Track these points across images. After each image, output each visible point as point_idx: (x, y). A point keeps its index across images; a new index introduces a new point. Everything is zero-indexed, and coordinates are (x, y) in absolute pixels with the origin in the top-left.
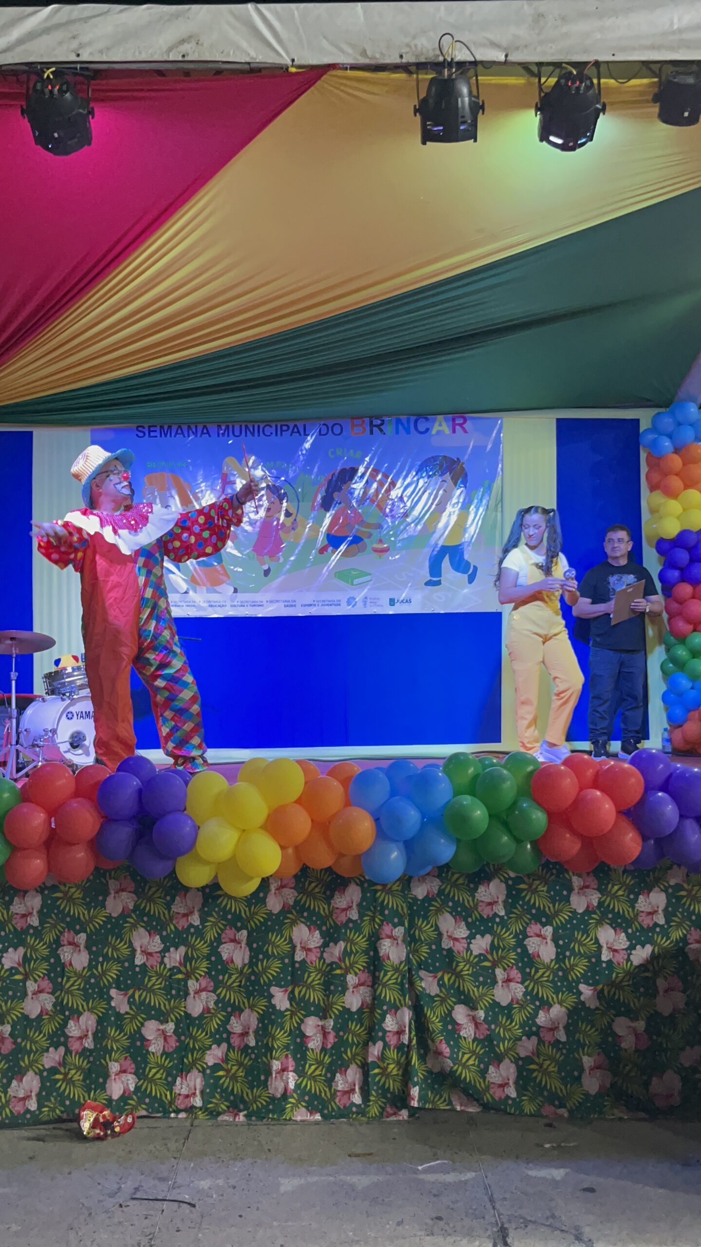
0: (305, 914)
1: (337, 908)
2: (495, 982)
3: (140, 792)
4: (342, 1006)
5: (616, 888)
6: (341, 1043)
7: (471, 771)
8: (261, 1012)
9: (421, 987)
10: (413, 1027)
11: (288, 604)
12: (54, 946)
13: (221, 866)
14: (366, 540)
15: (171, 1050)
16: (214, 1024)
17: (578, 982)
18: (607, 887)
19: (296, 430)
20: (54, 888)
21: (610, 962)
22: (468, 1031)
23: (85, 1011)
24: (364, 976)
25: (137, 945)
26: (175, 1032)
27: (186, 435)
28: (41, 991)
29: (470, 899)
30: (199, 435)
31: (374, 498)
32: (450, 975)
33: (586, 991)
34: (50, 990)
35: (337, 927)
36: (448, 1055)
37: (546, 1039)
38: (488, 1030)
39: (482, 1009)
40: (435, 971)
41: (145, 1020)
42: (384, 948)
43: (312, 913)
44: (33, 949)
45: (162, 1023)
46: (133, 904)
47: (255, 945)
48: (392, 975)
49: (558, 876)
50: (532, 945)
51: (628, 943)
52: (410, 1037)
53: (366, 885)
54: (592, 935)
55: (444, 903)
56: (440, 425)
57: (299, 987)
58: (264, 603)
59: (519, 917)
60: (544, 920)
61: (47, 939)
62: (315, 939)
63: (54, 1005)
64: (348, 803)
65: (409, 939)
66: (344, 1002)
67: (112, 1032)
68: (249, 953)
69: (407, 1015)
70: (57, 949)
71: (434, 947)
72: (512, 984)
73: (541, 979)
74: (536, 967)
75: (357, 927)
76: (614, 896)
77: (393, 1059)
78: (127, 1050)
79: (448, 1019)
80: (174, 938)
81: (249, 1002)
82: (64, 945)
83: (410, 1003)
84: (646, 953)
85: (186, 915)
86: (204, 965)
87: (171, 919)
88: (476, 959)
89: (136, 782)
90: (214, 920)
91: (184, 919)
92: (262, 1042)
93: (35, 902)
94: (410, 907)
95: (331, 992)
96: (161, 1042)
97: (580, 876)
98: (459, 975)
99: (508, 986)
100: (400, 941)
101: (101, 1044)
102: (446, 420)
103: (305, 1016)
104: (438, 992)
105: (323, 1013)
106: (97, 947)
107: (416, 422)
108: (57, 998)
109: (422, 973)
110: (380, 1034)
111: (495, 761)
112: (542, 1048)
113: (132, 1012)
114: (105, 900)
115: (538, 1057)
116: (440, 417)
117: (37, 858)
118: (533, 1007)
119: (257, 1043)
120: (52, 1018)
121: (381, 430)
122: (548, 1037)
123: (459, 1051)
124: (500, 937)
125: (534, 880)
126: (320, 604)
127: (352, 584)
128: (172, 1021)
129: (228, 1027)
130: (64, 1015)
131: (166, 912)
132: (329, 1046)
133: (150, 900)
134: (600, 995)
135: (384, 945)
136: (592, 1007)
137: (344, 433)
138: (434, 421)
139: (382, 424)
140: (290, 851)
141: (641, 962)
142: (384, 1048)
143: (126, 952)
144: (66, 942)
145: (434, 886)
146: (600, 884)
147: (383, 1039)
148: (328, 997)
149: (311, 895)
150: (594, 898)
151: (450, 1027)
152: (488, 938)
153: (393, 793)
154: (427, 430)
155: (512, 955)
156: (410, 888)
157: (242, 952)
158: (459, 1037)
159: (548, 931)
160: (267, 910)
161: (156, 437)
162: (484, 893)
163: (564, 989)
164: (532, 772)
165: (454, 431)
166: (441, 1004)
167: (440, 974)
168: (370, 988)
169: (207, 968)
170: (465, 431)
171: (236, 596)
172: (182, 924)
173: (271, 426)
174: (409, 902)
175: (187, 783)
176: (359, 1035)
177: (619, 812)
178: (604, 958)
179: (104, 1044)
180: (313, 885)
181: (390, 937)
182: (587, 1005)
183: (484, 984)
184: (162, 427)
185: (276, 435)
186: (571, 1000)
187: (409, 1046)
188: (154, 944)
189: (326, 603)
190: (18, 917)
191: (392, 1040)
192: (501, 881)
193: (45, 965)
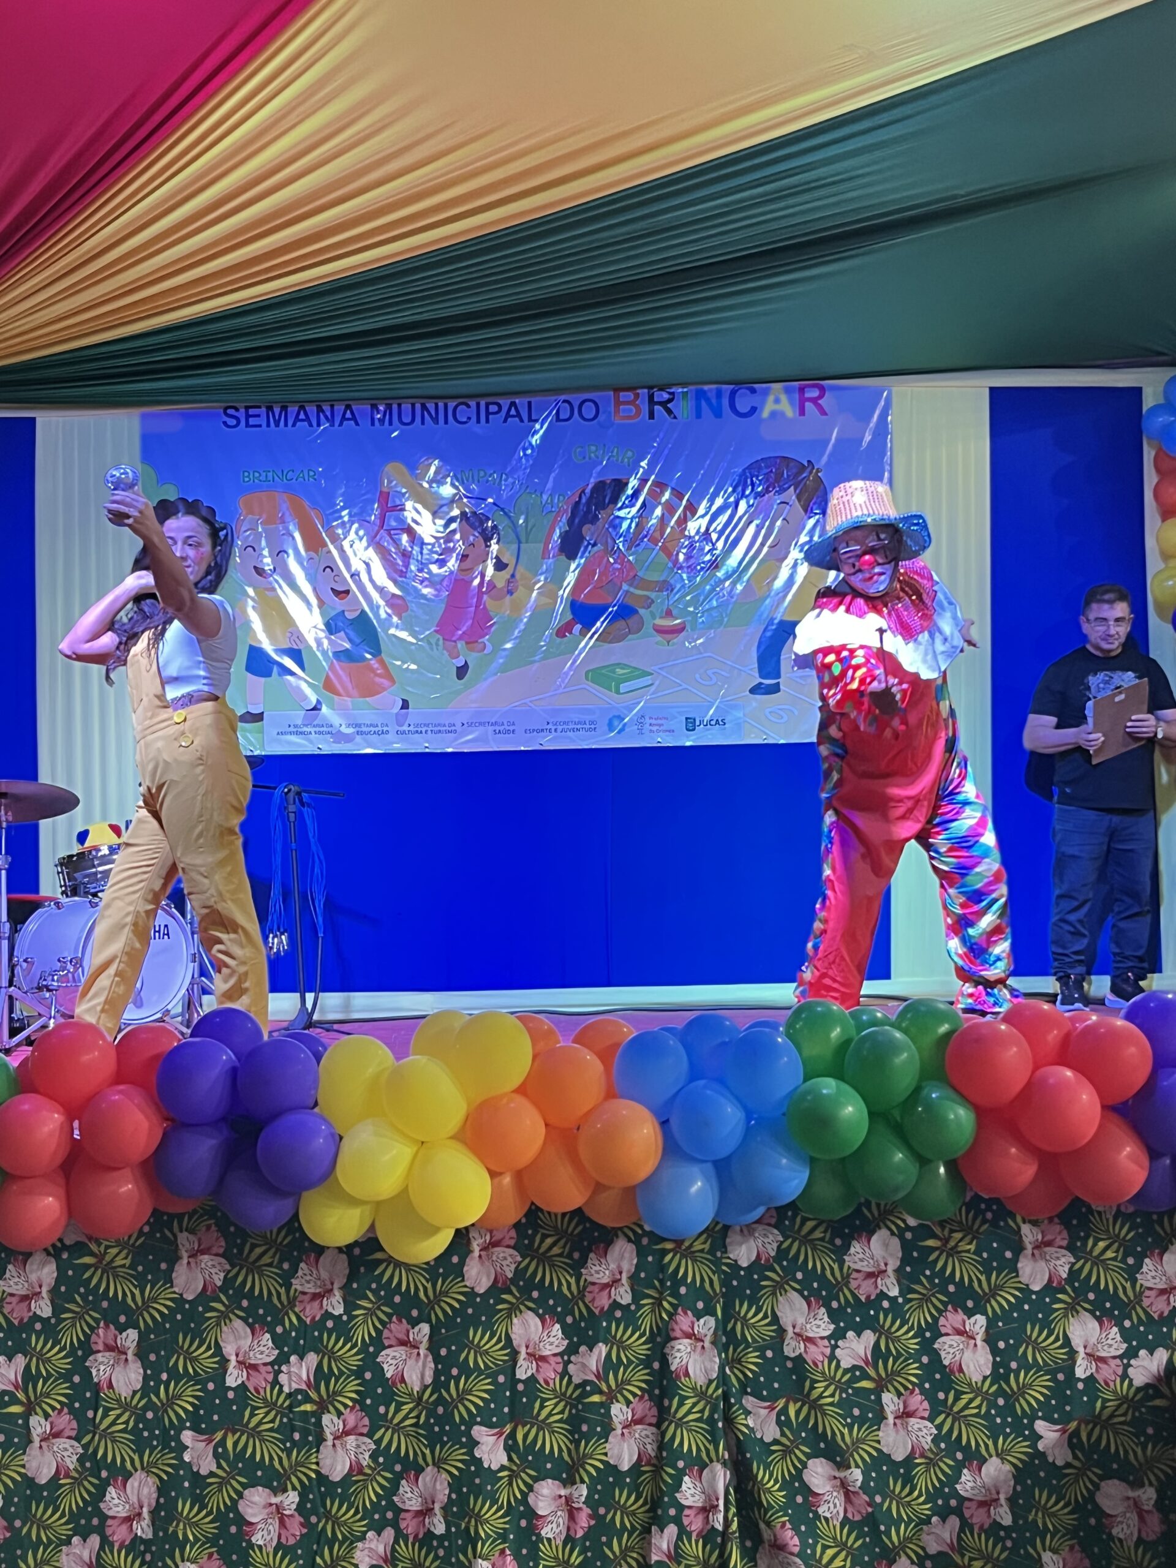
0: (535, 1294)
1: (594, 1284)
2: (880, 1417)
3: (234, 1072)
4: (601, 1461)
5: (1102, 1245)
6: (601, 1528)
7: (836, 1033)
8: (456, 1473)
9: (747, 1426)
10: (732, 1498)
11: (502, 728)
12: (80, 1353)
13: (378, 1205)
14: (642, 611)
15: (292, 1541)
16: (371, 1494)
17: (1033, 1418)
18: (1085, 1245)
19: (513, 412)
20: (79, 1249)
21: (1091, 1380)
22: (832, 1507)
23: (136, 1470)
24: (643, 1407)
25: (229, 1350)
26: (300, 1508)
27: (314, 423)
28: (57, 1435)
29: (836, 1267)
30: (337, 423)
31: (657, 535)
32: (799, 1404)
33: (1048, 1433)
34: (74, 1434)
35: (592, 1319)
36: (796, 1550)
37: (974, 1520)
38: (869, 1505)
39: (857, 1466)
40: (773, 1398)
41: (245, 1486)
42: (678, 1355)
43: (547, 1292)
44: (41, 1358)
45: (275, 1492)
46: (222, 1275)
47: (443, 1352)
48: (694, 1405)
49: (994, 1223)
50: (949, 1348)
51: (1125, 1345)
52: (726, 1518)
53: (645, 1241)
54: (1059, 1330)
55: (789, 1274)
56: (777, 401)
57: (524, 1426)
58: (458, 727)
59: (926, 1299)
60: (970, 1304)
61: (66, 1340)
62: (554, 1340)
63: (81, 1460)
64: (611, 1094)
65: (724, 1339)
66: (606, 1454)
67: (185, 1508)
68: (433, 1365)
69: (720, 1477)
70: (85, 1358)
71: (769, 1354)
72: (912, 1421)
73: (967, 1412)
74: (956, 1390)
75: (629, 1317)
76: (1098, 1261)
77: (697, 1557)
78: (213, 1541)
79: (796, 1484)
80: (297, 1339)
81: (433, 1452)
82: (99, 1351)
83: (727, 1457)
84: (1155, 1363)
85: (316, 1297)
86: (351, 1388)
87: (292, 1303)
88: (848, 1376)
89: (227, 1056)
90: (370, 1306)
91: (316, 1304)
92: (458, 1526)
93: (45, 1273)
94: (725, 1283)
95: (583, 1435)
96: (274, 1526)
97: (1035, 1223)
98: (815, 1406)
99: (905, 1427)
100: (707, 1344)
101: (166, 1531)
102: (787, 391)
103: (536, 1480)
104: (778, 1435)
105: (567, 1474)
106: (158, 1355)
107: (733, 394)
108: (85, 1447)
109: (749, 1402)
110: (672, 1512)
111: (879, 1015)
112: (967, 1537)
113: (220, 1472)
114: (171, 1269)
115: (963, 1556)
116: (774, 386)
117: (49, 1195)
118: (952, 1463)
119: (448, 1528)
120: (78, 1482)
121: (669, 412)
122: (978, 1517)
123: (816, 1543)
124: (889, 1336)
125: (952, 1231)
126: (560, 728)
127: (618, 692)
128: (294, 1489)
129: (395, 1499)
130: (99, 1477)
131: (282, 1291)
132: (580, 1533)
133: (254, 1268)
134: (1073, 1441)
135: (679, 1350)
136: (1060, 1463)
137: (602, 417)
138: (766, 393)
139: (670, 401)
140: (507, 1180)
141: (1147, 1381)
142: (679, 1538)
143: (211, 1363)
144: (101, 1347)
145: (766, 1243)
146: (1073, 1238)
147: (677, 1521)
148: (577, 1443)
149: (544, 1259)
150: (1063, 1264)
151: (799, 1499)
152: (869, 1337)
153: (694, 1074)
154: (754, 410)
155: (913, 1369)
156: (725, 1247)
157: (420, 1363)
158: (817, 1516)
159: (978, 1323)
160: (466, 1286)
161: (260, 426)
162: (861, 1256)
163: (1008, 1430)
164: (948, 1035)
165: (802, 412)
166: (784, 1458)
167: (781, 1403)
168: (654, 1430)
169: (356, 1392)
170: (823, 413)
171: (407, 714)
172: (311, 1312)
173: (468, 406)
174: (724, 1272)
175: (318, 1058)
176: (633, 1513)
177: (1104, 1107)
178: (1080, 1372)
179: (171, 1529)
180: (549, 1241)
181: (689, 1336)
182: (1051, 1460)
183: (862, 1421)
184: (270, 408)
185: (478, 421)
186: (1023, 1447)
187: (724, 1534)
188: (261, 1348)
189: (570, 727)
190: (14, 1300)
191: (695, 1524)
192: (893, 1233)
193: (64, 1388)
